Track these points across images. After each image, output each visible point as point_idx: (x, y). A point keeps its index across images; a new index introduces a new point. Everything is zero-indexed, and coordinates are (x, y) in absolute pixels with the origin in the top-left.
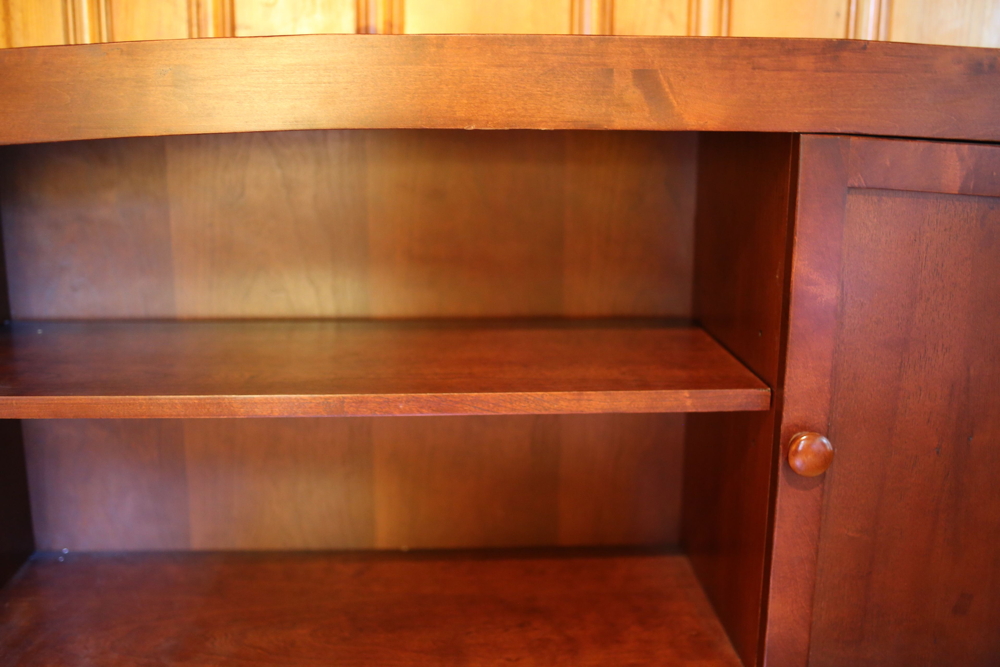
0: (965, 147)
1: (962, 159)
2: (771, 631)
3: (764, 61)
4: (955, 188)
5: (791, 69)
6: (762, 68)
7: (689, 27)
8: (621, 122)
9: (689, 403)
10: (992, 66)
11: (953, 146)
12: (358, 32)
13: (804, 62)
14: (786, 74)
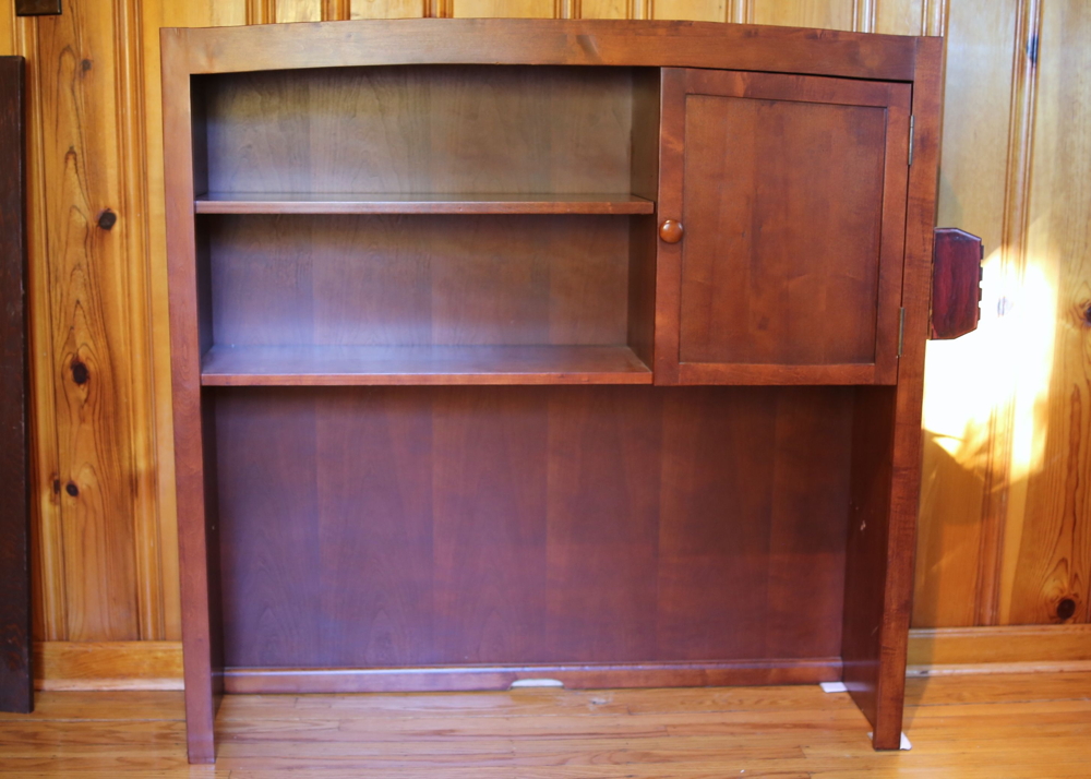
0: (745, 73)
1: (744, 80)
2: (658, 334)
3: (641, 31)
4: (741, 93)
5: (654, 35)
6: (640, 34)
7: (627, 15)
8: (570, 62)
9: (610, 209)
10: (756, 33)
11: (739, 73)
12: (425, 16)
13: (661, 31)
14: (652, 38)
